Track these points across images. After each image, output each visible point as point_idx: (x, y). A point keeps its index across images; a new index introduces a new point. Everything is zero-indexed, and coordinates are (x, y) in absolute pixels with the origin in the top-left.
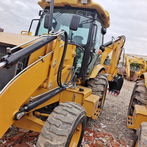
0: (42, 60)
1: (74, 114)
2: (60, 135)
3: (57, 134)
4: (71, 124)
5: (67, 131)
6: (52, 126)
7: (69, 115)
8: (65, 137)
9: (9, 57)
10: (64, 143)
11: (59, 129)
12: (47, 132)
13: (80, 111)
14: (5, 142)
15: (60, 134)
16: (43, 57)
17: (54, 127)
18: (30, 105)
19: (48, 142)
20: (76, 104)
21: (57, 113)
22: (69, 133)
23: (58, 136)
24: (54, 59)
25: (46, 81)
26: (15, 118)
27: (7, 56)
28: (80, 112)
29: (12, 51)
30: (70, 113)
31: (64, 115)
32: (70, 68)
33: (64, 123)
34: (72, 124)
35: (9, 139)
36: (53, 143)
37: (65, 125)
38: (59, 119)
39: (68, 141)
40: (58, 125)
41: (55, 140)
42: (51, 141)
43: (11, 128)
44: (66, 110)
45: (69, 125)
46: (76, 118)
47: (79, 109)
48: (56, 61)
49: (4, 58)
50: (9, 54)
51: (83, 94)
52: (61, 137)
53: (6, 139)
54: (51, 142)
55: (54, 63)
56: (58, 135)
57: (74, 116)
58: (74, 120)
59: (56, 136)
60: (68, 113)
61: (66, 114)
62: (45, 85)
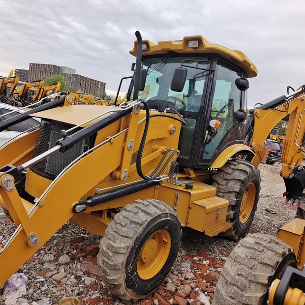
0: (110, 141)
1: (148, 214)
2: (124, 236)
3: (121, 234)
4: (140, 225)
5: (134, 232)
6: (117, 225)
7: (141, 214)
8: (130, 240)
9: (64, 139)
10: (128, 247)
11: (125, 229)
12: (111, 232)
13: (161, 211)
14: (75, 251)
15: (124, 234)
16: (111, 138)
17: (119, 226)
18: (95, 198)
19: (110, 243)
20: (158, 203)
21: (126, 210)
22: (136, 235)
23: (122, 238)
24: (129, 139)
25: (119, 169)
26: (74, 210)
27: (62, 139)
28: (160, 213)
29: (67, 133)
30: (143, 211)
31: (134, 213)
32: (165, 152)
33: (132, 222)
34: (143, 225)
35: (81, 249)
36: (115, 245)
37: (133, 225)
38: (127, 218)
39: (135, 246)
40: (124, 224)
41: (118, 241)
42: (114, 242)
43: (87, 237)
44: (139, 208)
45: (138, 226)
46: (150, 219)
47: (159, 209)
48: (133, 142)
49: (59, 141)
50: (65, 137)
51: (190, 193)
52: (125, 239)
53: (76, 249)
54: (113, 244)
55: (128, 145)
56: (122, 236)
57: (148, 216)
58: (146, 220)
59: (120, 237)
60: (140, 211)
61: (137, 212)
62: (118, 174)
